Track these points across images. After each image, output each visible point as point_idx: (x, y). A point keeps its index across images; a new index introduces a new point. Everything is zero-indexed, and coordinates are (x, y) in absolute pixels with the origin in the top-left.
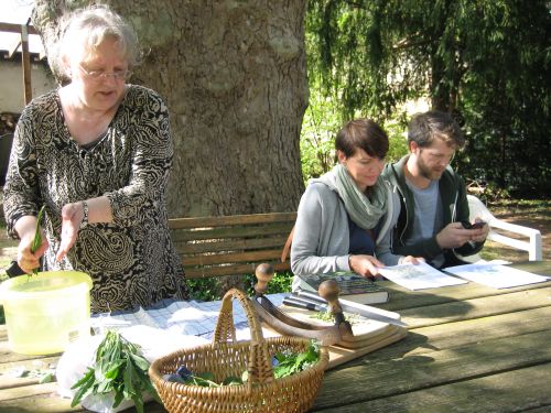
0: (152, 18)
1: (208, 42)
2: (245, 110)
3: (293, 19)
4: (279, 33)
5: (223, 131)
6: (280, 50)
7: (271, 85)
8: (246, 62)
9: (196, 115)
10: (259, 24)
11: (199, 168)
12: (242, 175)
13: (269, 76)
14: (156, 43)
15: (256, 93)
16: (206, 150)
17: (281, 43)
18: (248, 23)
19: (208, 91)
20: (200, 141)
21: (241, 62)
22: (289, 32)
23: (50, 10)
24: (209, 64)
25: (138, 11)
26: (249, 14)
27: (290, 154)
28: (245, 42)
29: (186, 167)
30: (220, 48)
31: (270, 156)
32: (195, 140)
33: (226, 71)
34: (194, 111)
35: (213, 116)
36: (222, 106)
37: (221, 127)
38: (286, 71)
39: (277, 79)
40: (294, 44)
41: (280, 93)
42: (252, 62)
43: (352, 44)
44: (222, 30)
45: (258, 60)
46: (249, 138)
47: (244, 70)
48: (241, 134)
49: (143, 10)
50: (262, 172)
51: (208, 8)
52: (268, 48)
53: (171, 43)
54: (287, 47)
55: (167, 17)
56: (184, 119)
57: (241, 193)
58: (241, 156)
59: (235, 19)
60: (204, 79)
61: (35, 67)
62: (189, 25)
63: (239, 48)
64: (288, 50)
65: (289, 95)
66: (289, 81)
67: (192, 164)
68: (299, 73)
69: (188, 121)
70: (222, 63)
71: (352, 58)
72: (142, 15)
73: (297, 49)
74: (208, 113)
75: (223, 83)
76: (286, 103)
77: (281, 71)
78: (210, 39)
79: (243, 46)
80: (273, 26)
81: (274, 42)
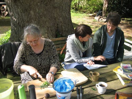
2: (56, 1)
5: (50, 7)
9: (42, 3)
11: (43, 18)
12: (55, 19)
16: (45, 13)
20: (43, 10)
27: (68, 13)
29: (40, 17)
31: (63, 14)
32: (42, 10)
34: (42, 2)
37: (49, 6)
46: (57, 9)
48: (55, 8)
50: (60, 18)
56: (39, 4)
57: (55, 24)
58: (55, 14)
67: (41, 16)
69: (40, 5)
74: (46, 2)
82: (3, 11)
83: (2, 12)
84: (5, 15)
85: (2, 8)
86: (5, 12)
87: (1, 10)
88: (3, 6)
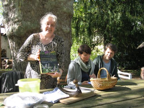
0: (32, 22)
3: (68, 23)
4: (65, 26)
6: (65, 31)
14: (34, 28)
17: (65, 29)
22: (67, 26)
23: (7, 20)
27: (67, 57)
38: (66, 36)
39: (64, 38)
40: (68, 29)
43: (84, 31)
45: (59, 33)
52: (62, 30)
53: (37, 28)
55: (36, 22)
61: (2, 37)
64: (67, 31)
65: (67, 42)
66: (67, 39)
68: (70, 37)
71: (84, 34)
72: (30, 21)
73: (69, 31)
77: (65, 36)
80: (63, 25)
81: (63, 28)
82: (4, 64)
83: (3, 66)
84: (6, 68)
85: (4, 62)
86: (6, 65)
87: (2, 64)
88: (5, 60)
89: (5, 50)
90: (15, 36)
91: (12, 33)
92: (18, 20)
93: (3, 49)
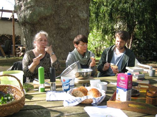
0: (46, 8)
1: (62, 15)
2: (72, 33)
3: (85, 9)
4: (81, 12)
6: (82, 17)
7: (79, 27)
8: (72, 20)
9: (58, 34)
10: (76, 10)
11: (59, 49)
13: (78, 24)
14: (47, 15)
15: (75, 29)
16: (61, 44)
17: (82, 15)
18: (73, 9)
19: (61, 28)
20: (59, 42)
21: (71, 20)
22: (84, 12)
23: (19, 6)
24: (62, 20)
25: (43, 6)
26: (73, 7)
28: (72, 15)
29: (55, 49)
30: (65, 16)
32: (58, 41)
33: (66, 23)
34: (57, 33)
35: (63, 35)
36: (65, 32)
37: (65, 38)
38: (83, 23)
39: (81, 25)
41: (82, 29)
42: (74, 20)
44: (66, 11)
45: (76, 20)
47: (72, 22)
48: (70, 40)
49: (44, 6)
51: (62, 6)
52: (78, 16)
53: (52, 15)
54: (84, 16)
55: (51, 8)
56: (55, 35)
58: (70, 46)
59: (69, 8)
60: (60, 25)
61: (16, 23)
62: (56, 10)
63: (70, 16)
64: (84, 17)
65: (84, 29)
66: (84, 26)
67: (57, 48)
68: (87, 24)
70: (66, 20)
72: (44, 7)
73: (86, 17)
74: (61, 34)
75: (66, 26)
76: (83, 32)
77: (82, 23)
78: (62, 14)
79: (71, 16)
80: (80, 10)
81: (80, 15)
82: (18, 52)
83: (17, 53)
84: (20, 56)
85: (18, 50)
86: (21, 53)
87: (16, 52)
88: (19, 47)
89: (19, 37)
90: (27, 23)
91: (25, 19)
92: (31, 6)
93: (17, 35)
